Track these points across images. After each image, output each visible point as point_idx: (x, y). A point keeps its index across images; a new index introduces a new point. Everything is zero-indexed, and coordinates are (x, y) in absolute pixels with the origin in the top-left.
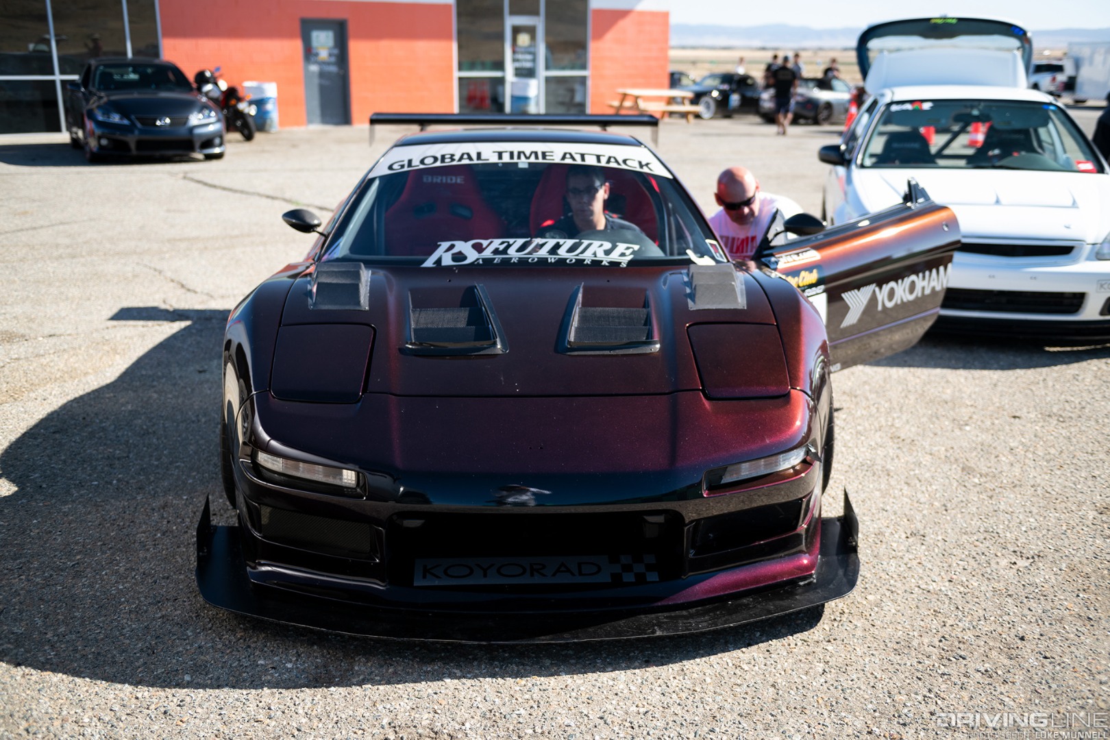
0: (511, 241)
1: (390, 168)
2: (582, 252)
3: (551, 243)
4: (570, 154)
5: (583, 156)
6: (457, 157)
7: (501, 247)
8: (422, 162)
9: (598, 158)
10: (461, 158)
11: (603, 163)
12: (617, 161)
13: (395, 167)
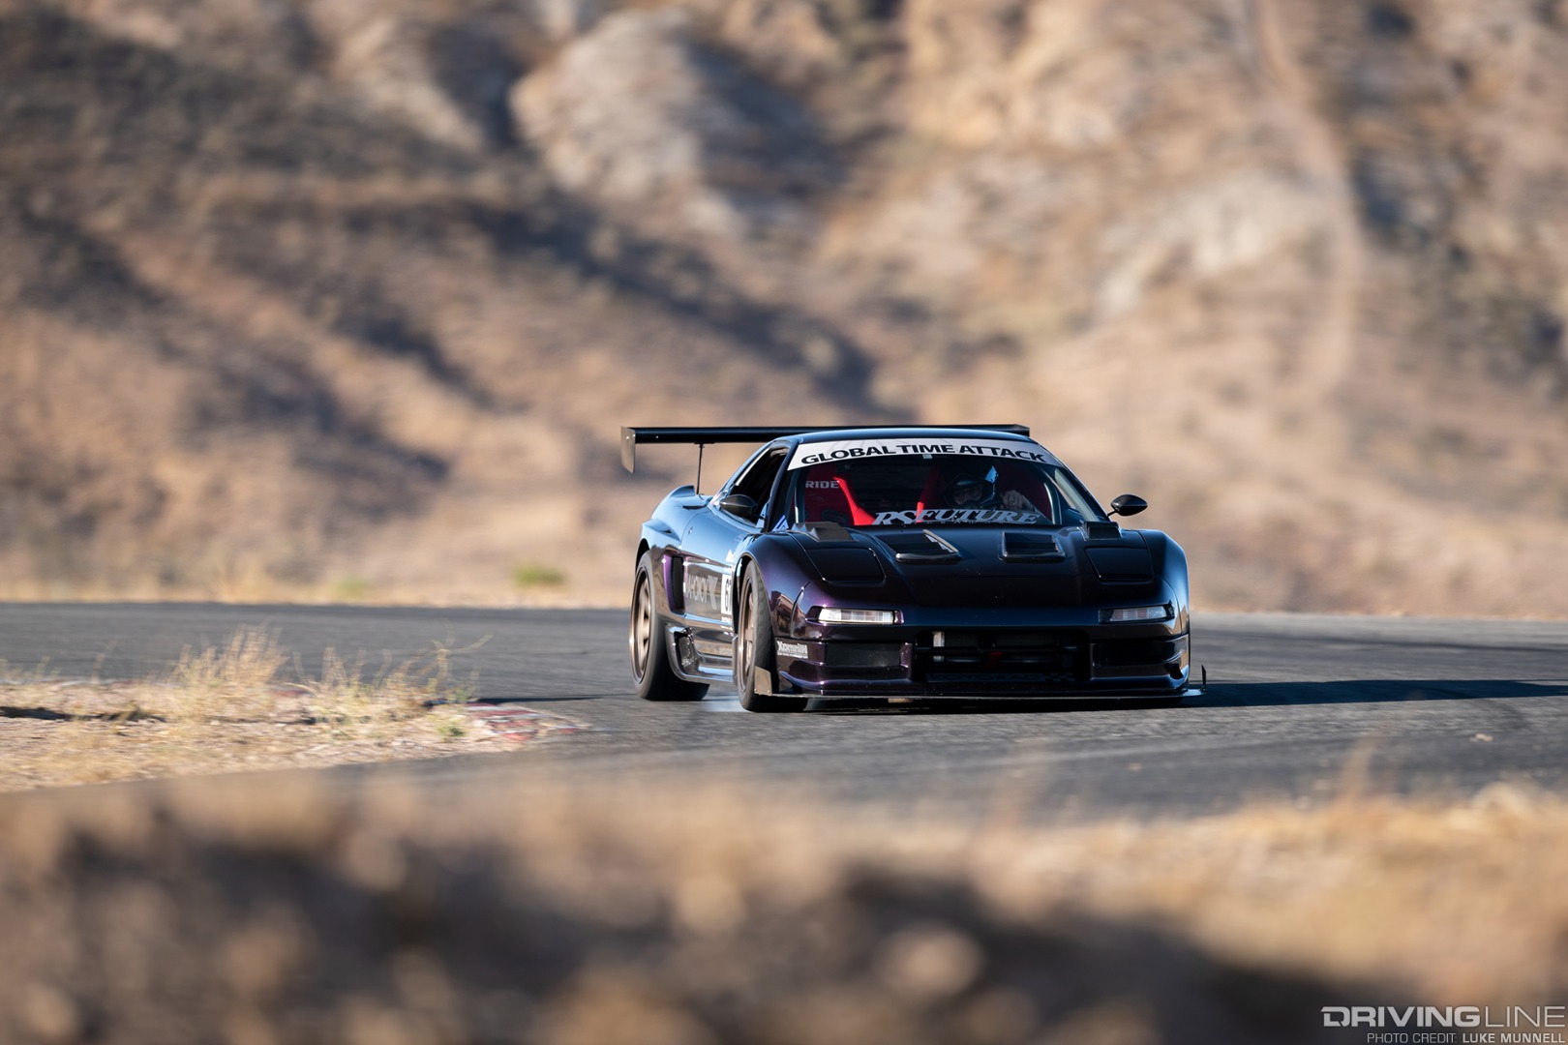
0: (936, 511)
1: (804, 461)
2: (995, 518)
3: (969, 512)
4: (968, 447)
5: (979, 449)
6: (865, 451)
7: (929, 515)
8: (833, 455)
9: (994, 450)
10: (869, 452)
11: (999, 455)
12: (1010, 453)
13: (809, 460)
